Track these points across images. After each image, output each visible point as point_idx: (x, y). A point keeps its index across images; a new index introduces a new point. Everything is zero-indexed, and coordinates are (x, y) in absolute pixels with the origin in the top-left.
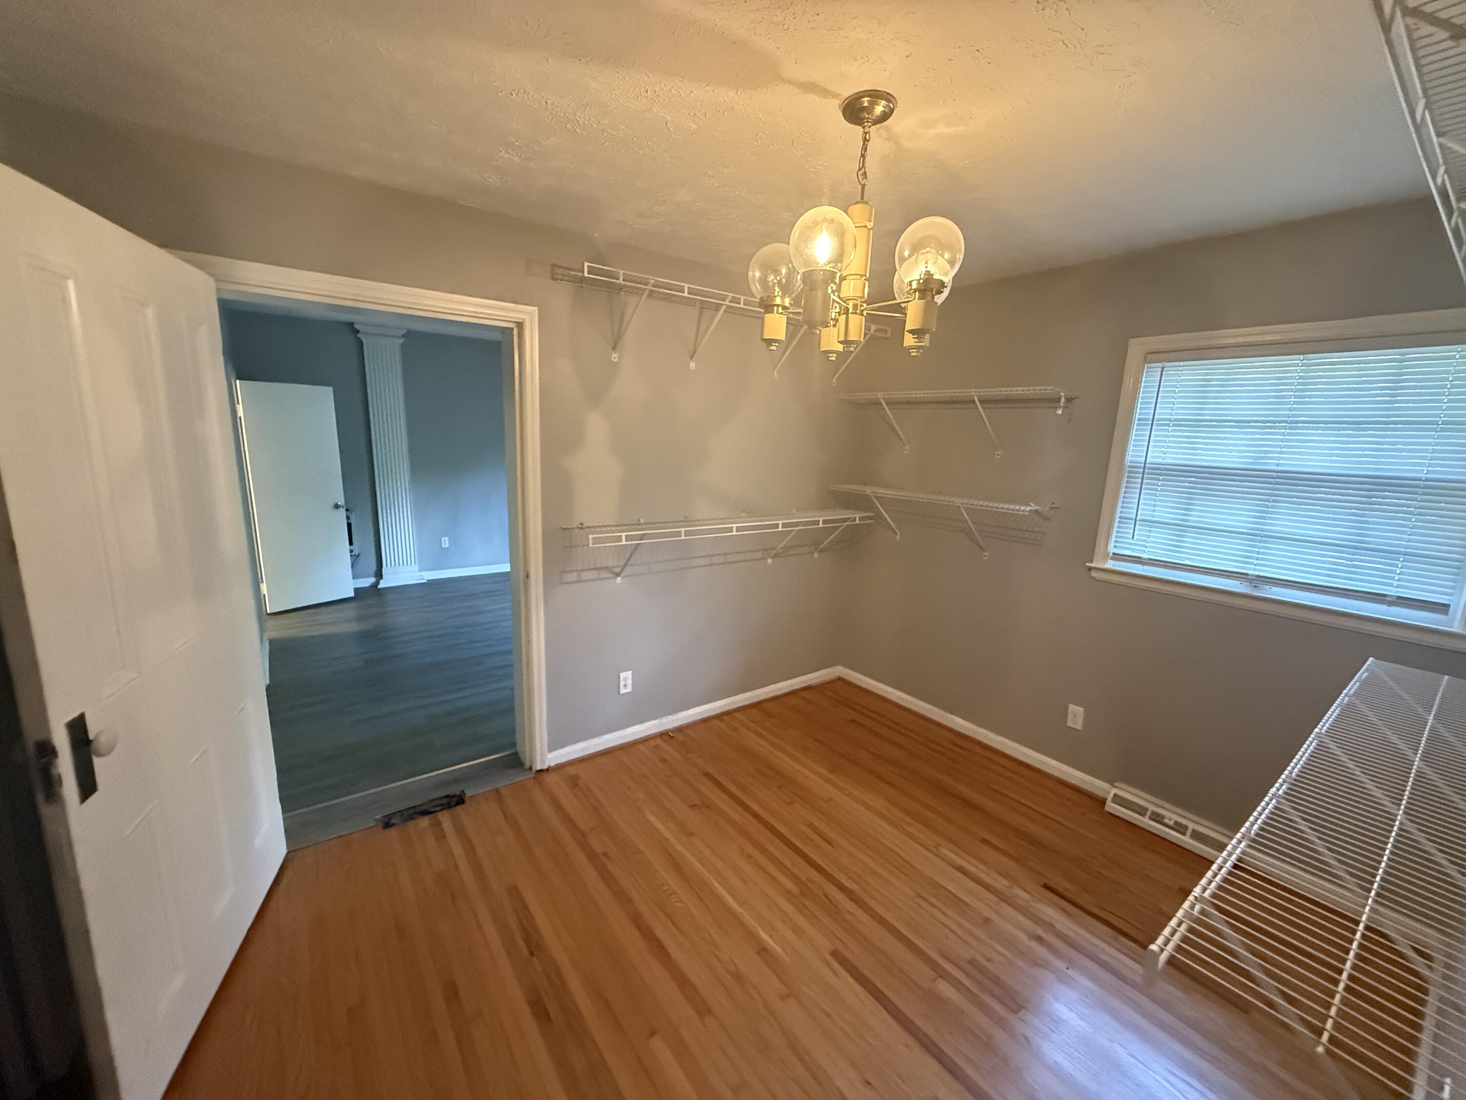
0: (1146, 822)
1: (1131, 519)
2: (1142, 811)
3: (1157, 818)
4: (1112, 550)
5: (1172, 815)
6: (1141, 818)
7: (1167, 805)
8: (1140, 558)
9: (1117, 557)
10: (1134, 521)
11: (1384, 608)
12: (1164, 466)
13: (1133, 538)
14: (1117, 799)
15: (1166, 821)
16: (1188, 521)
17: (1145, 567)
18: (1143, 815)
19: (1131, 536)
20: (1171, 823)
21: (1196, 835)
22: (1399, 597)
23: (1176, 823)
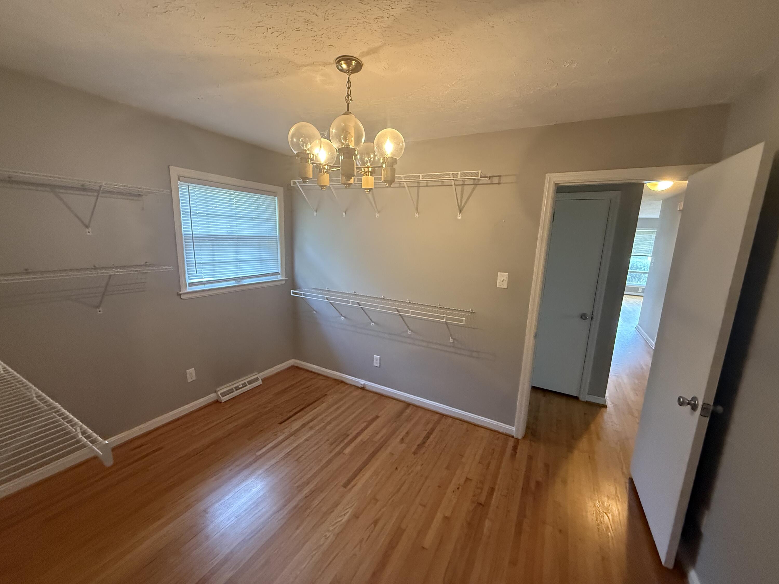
0: (236, 393)
1: (193, 264)
2: (231, 391)
3: (237, 388)
4: (188, 281)
5: (239, 383)
6: (233, 393)
7: (236, 381)
8: (202, 282)
9: (191, 284)
10: (194, 265)
11: (269, 277)
12: (200, 236)
13: (196, 273)
14: (224, 394)
15: (240, 386)
16: (215, 260)
17: (206, 285)
18: (233, 392)
19: (195, 272)
20: (241, 386)
21: (250, 383)
22: (272, 273)
23: (242, 384)
